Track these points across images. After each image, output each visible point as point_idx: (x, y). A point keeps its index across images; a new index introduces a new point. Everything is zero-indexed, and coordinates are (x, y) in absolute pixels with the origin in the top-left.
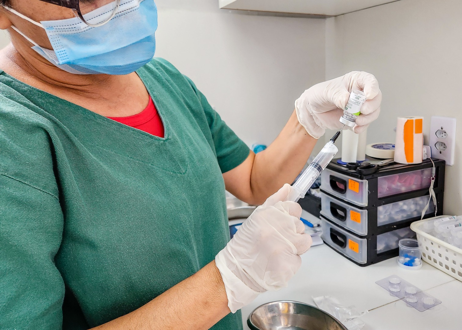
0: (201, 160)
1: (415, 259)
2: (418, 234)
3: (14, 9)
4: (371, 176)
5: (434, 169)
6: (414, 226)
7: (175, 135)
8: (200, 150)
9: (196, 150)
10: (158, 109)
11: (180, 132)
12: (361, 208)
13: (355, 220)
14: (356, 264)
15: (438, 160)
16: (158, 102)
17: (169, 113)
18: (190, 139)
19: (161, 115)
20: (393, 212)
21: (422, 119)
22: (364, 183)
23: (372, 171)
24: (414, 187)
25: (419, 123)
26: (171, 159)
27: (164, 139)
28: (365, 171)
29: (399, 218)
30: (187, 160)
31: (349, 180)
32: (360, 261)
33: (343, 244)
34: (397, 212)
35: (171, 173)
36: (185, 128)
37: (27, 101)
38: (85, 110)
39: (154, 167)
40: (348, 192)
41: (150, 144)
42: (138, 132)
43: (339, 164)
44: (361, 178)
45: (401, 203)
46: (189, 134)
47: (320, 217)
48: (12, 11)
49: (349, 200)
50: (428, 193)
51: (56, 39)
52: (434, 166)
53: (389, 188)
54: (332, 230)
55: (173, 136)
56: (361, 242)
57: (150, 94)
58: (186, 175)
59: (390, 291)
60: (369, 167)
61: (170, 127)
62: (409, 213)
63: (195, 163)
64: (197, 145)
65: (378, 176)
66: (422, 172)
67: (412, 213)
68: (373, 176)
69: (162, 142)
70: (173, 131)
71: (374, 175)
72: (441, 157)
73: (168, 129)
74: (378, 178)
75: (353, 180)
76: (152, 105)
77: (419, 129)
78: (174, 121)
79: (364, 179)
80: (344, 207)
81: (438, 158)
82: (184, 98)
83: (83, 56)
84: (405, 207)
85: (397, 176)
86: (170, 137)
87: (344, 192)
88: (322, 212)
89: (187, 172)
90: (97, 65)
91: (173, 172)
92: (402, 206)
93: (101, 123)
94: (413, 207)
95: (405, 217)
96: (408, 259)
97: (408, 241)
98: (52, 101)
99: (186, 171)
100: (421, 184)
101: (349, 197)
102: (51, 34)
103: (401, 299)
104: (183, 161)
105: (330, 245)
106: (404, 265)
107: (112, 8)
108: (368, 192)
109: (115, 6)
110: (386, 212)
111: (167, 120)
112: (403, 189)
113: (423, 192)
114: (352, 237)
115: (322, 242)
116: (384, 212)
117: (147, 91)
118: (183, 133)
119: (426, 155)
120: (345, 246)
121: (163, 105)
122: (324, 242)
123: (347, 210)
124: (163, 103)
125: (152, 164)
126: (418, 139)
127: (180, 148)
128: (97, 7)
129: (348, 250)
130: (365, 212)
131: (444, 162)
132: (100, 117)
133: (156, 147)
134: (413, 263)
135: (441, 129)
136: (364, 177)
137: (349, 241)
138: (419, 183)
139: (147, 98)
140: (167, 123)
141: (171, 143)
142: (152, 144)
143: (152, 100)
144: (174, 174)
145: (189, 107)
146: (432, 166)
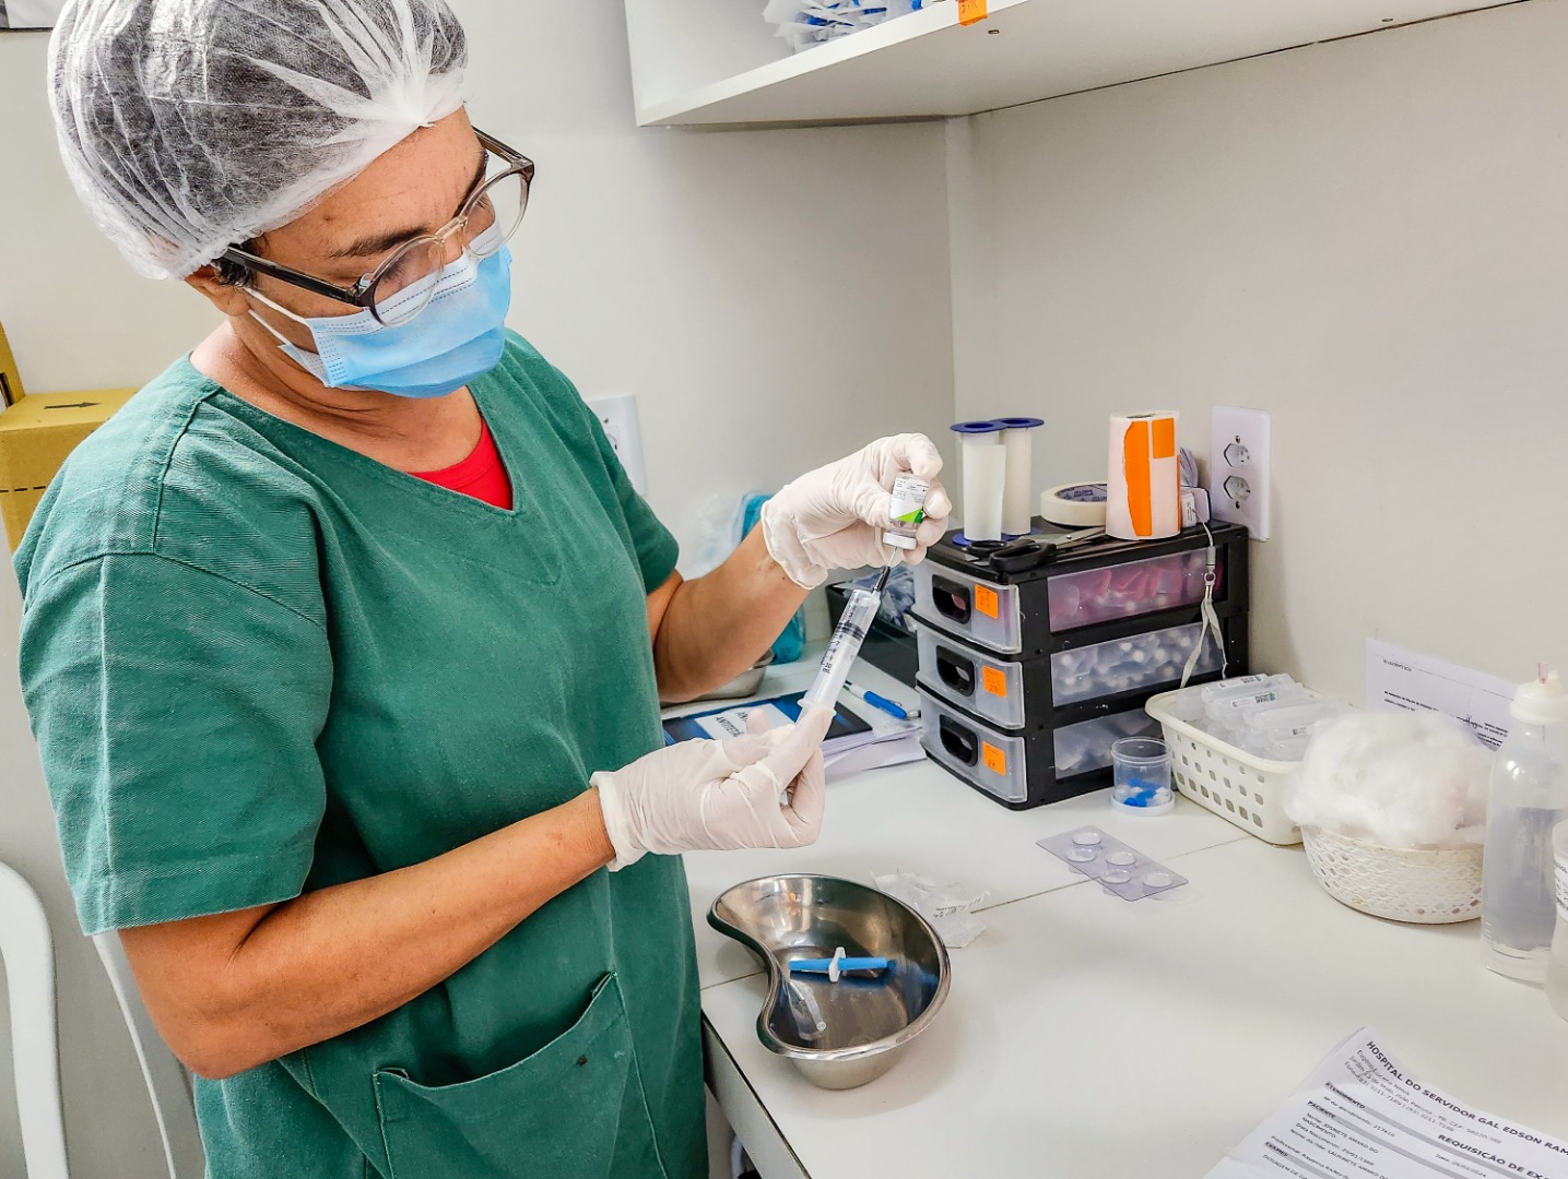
0: (590, 555)
1: (1157, 791)
2: (1166, 725)
3: (260, 291)
4: (1027, 576)
5: (1212, 550)
6: (1156, 707)
7: (535, 502)
8: (587, 531)
9: (579, 534)
10: (500, 446)
11: (545, 496)
12: (1006, 658)
13: (994, 689)
14: (1002, 804)
15: (1229, 525)
16: (499, 431)
17: (522, 455)
18: (565, 511)
19: (505, 460)
20: (1103, 670)
21: (1172, 419)
22: (1011, 593)
23: (1030, 560)
24: (1162, 602)
25: (1166, 427)
26: (528, 553)
27: (512, 512)
28: (1009, 563)
29: (1120, 683)
30: (560, 554)
31: (977, 587)
32: (1009, 797)
33: (970, 756)
34: (1115, 669)
35: (529, 583)
36: (555, 486)
37: (272, 449)
38: (366, 460)
39: (495, 570)
40: (975, 618)
41: (486, 525)
42: (465, 499)
43: (958, 546)
44: (1002, 581)
45: (1125, 645)
46: (564, 500)
47: (917, 687)
48: (257, 295)
49: (979, 638)
50: (1199, 618)
51: (327, 344)
52: (1212, 544)
53: (1088, 606)
54: (944, 720)
55: (531, 506)
56: (1012, 744)
57: (484, 414)
58: (558, 586)
59: (1070, 861)
60: (1027, 549)
61: (525, 485)
62: (1150, 671)
63: (577, 561)
64: (581, 523)
65: (1047, 574)
66: (1187, 559)
67: (1159, 670)
68: (1035, 574)
69: (509, 519)
70: (530, 494)
71: (1037, 572)
72: (1239, 519)
73: (522, 492)
74: (1049, 579)
75: (985, 586)
76: (487, 437)
77: (1166, 447)
78: (532, 472)
79: (1012, 584)
80: (970, 658)
81: (1231, 521)
82: (551, 418)
83: (370, 373)
84: (1139, 656)
85: (1107, 571)
86: (524, 508)
87: (965, 618)
88: (919, 676)
89: (561, 580)
90: (394, 385)
91: (533, 580)
92: (1127, 654)
93: (396, 484)
94: (1161, 655)
95: (1139, 683)
96: (1137, 790)
97: (1140, 743)
98: (309, 443)
99: (559, 577)
100: (1184, 591)
101: (978, 631)
102: (320, 335)
103: (1093, 879)
104: (551, 559)
105: (941, 759)
106: (1126, 803)
107: (427, 285)
108: (1021, 617)
109: (434, 281)
110: (1081, 668)
111: (519, 471)
112: (1131, 608)
113: (1186, 613)
114: (990, 736)
115: (925, 756)
116: (1074, 669)
117: (478, 408)
118: (551, 497)
119: (1194, 515)
120: (975, 762)
121: (510, 438)
122: (928, 754)
123: (976, 665)
124: (509, 433)
125: (491, 565)
126: (1163, 474)
127: (545, 529)
128: (401, 287)
129: (983, 771)
130: (1017, 667)
131: (1244, 531)
132: (393, 472)
133: (499, 529)
134: (1147, 800)
135: (1235, 442)
136: (1010, 578)
137: (984, 746)
138: (1177, 590)
139: (478, 425)
140: (518, 477)
141: (526, 521)
142: (491, 523)
143: (488, 429)
144: (534, 586)
145: (564, 436)
146: (1208, 545)
